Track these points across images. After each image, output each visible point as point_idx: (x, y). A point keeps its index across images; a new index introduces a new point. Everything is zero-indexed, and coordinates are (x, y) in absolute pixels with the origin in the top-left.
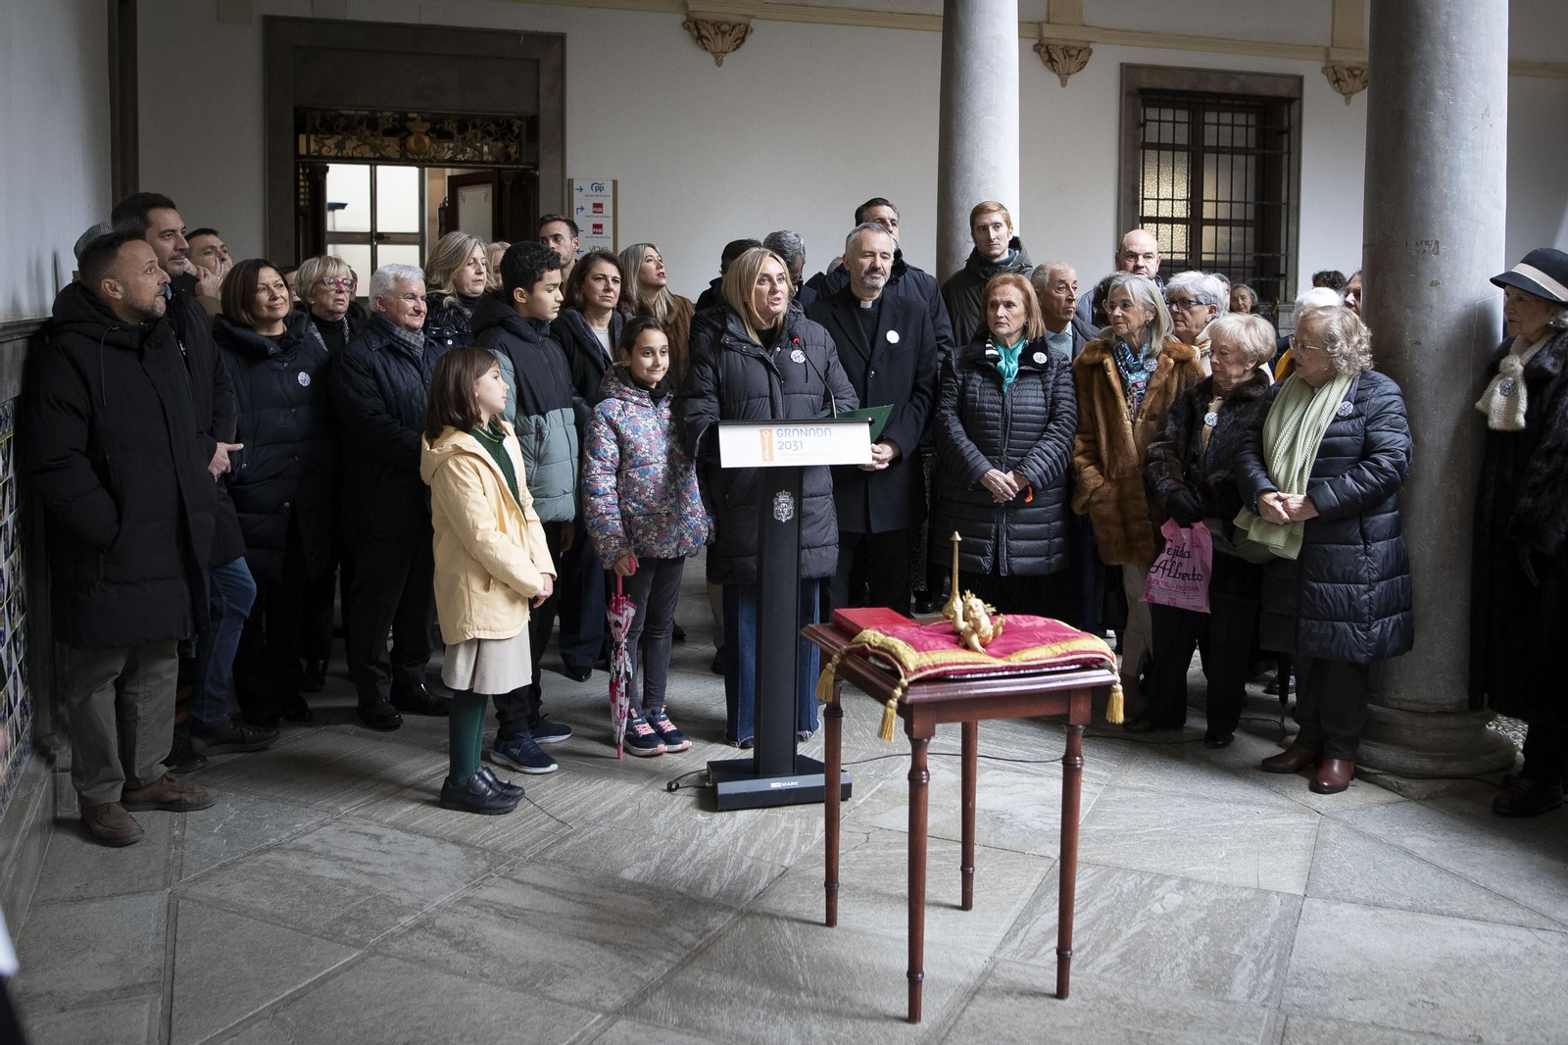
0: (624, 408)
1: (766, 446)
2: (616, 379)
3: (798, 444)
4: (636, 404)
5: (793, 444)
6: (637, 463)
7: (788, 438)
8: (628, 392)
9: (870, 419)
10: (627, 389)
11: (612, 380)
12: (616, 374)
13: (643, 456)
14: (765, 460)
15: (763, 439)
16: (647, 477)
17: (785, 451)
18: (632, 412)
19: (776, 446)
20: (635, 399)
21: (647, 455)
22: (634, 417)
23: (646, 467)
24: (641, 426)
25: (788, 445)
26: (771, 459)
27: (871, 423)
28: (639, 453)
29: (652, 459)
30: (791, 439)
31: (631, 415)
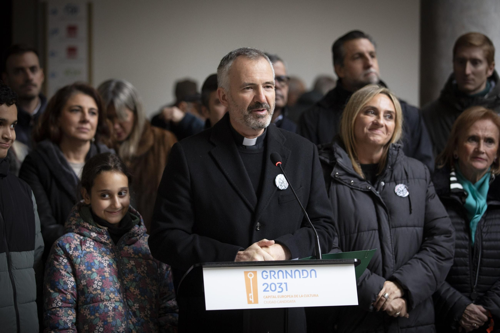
0: (82, 243)
1: (251, 288)
2: (78, 215)
3: (283, 286)
4: (94, 240)
5: (278, 286)
6: (88, 300)
7: (273, 280)
8: (87, 228)
9: (356, 260)
10: (87, 225)
11: (74, 216)
12: (79, 211)
13: (94, 292)
14: (250, 302)
15: (247, 280)
16: (97, 315)
17: (270, 293)
18: (89, 247)
19: (260, 288)
20: (94, 235)
21: (99, 292)
22: (91, 252)
23: (96, 304)
24: (96, 262)
25: (273, 286)
26: (256, 301)
27: (356, 265)
28: (91, 289)
29: (104, 296)
30: (276, 281)
31: (88, 250)
